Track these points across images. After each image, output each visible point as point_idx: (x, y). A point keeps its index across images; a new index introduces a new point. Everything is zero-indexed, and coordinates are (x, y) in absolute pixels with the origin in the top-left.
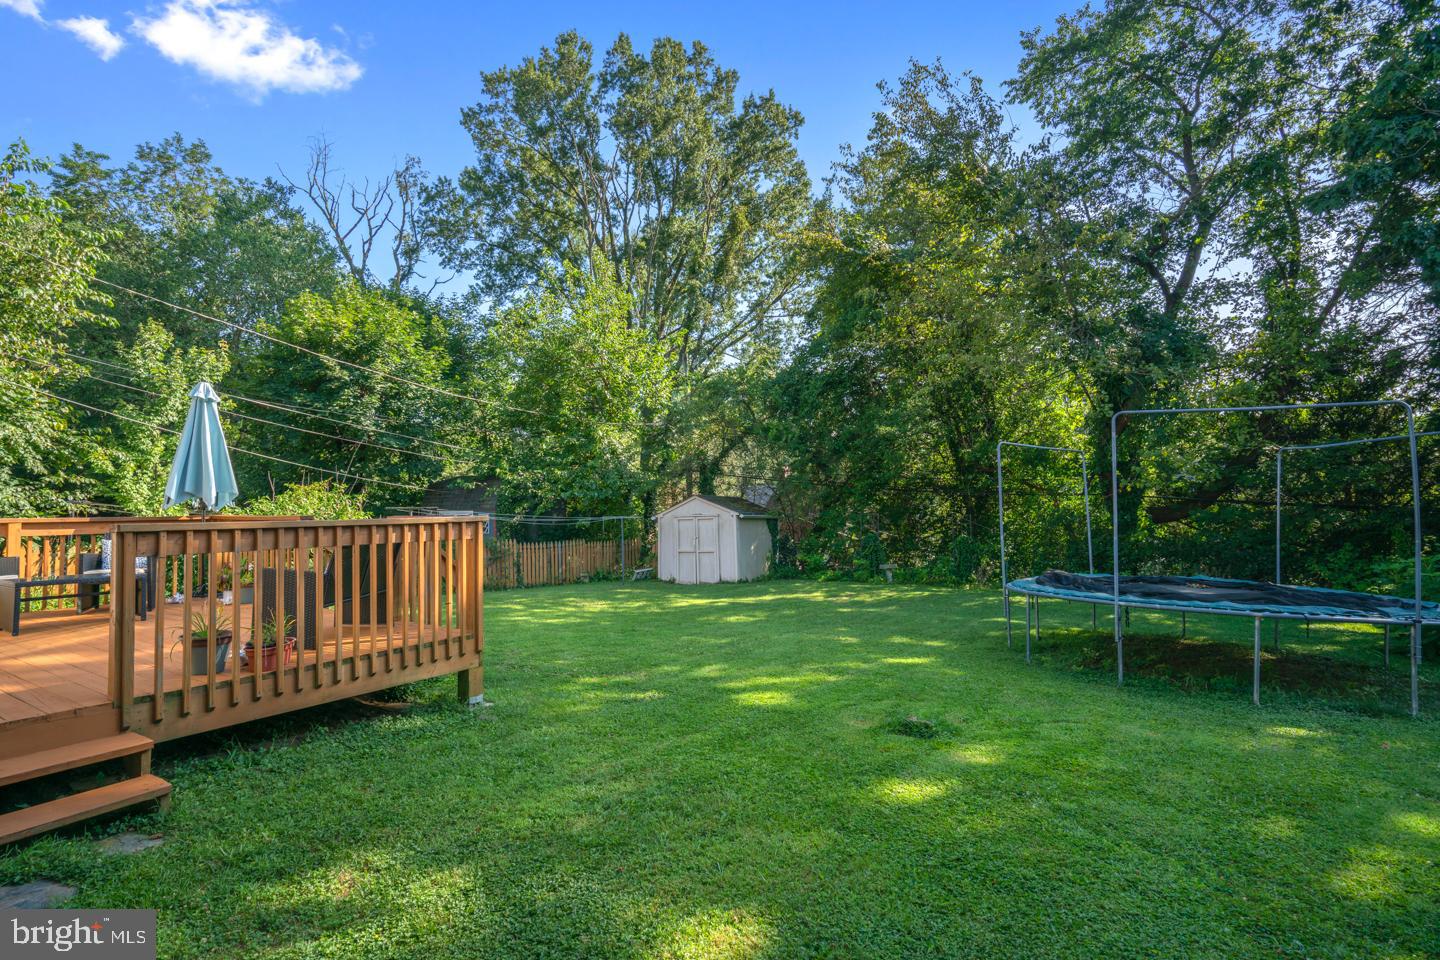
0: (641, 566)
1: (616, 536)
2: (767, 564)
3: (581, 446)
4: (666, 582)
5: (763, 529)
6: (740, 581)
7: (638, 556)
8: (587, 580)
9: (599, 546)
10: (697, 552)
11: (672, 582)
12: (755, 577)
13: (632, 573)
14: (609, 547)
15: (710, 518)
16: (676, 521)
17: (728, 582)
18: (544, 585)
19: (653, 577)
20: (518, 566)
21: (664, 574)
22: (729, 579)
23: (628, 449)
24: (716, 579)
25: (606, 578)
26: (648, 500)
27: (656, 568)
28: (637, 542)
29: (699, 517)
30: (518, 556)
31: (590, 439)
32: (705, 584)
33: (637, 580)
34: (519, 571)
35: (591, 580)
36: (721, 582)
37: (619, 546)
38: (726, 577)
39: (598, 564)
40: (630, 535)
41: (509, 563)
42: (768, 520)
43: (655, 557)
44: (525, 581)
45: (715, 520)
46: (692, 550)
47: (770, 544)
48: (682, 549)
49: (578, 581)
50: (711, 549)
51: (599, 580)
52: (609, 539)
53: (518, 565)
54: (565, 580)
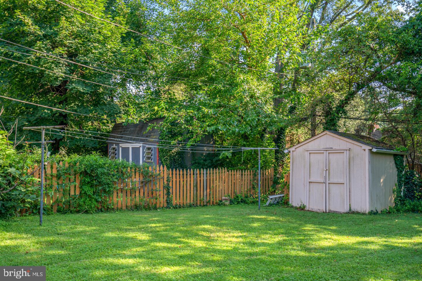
0: (273, 193)
1: (253, 166)
2: (393, 198)
3: (225, 91)
4: (296, 208)
5: (389, 164)
6: (371, 213)
7: (271, 183)
8: (227, 203)
9: (238, 174)
10: (327, 183)
11: (302, 208)
12: (383, 208)
13: (266, 198)
14: (248, 175)
15: (340, 152)
16: (307, 154)
17: (358, 213)
18: (190, 206)
19: (284, 202)
20: (168, 190)
21: (295, 201)
22: (359, 210)
23: (264, 95)
24: (346, 209)
25: (243, 201)
26: (278, 139)
27: (288, 195)
28: (269, 172)
29: (330, 151)
30: (168, 181)
31: (233, 85)
32: (334, 212)
33: (270, 205)
34: (168, 193)
35: (231, 202)
36: (351, 212)
37: (255, 175)
38: (356, 207)
39: (237, 191)
40: (265, 166)
41: (159, 187)
42: (395, 155)
43: (286, 185)
44: (174, 202)
45: (346, 154)
46: (322, 180)
47: (396, 178)
48: (312, 180)
49: (220, 204)
50: (341, 181)
51: (238, 203)
52: (247, 169)
53: (167, 188)
54: (209, 202)
